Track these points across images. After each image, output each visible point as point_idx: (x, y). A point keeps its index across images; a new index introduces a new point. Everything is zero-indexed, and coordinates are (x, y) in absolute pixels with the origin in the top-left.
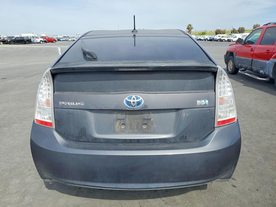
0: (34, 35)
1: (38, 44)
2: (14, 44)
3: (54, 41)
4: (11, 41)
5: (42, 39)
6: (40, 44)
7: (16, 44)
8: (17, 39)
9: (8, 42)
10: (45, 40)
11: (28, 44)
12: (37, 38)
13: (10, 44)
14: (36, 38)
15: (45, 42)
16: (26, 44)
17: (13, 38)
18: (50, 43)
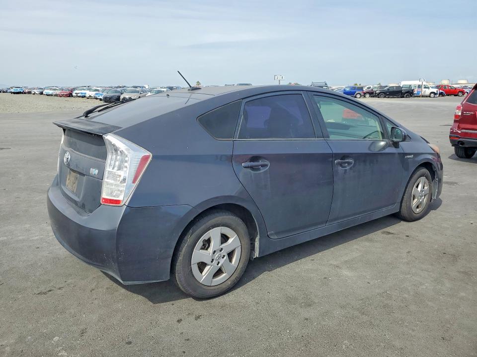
0: (421, 83)
1: (427, 98)
2: (385, 97)
3: (460, 94)
4: (380, 93)
5: (435, 90)
6: (429, 98)
7: (388, 97)
8: (391, 90)
9: (376, 93)
10: (441, 91)
11: (406, 97)
12: (427, 88)
13: (379, 97)
14: (425, 88)
15: (441, 94)
16: (404, 97)
17: (386, 88)
18: (453, 97)
